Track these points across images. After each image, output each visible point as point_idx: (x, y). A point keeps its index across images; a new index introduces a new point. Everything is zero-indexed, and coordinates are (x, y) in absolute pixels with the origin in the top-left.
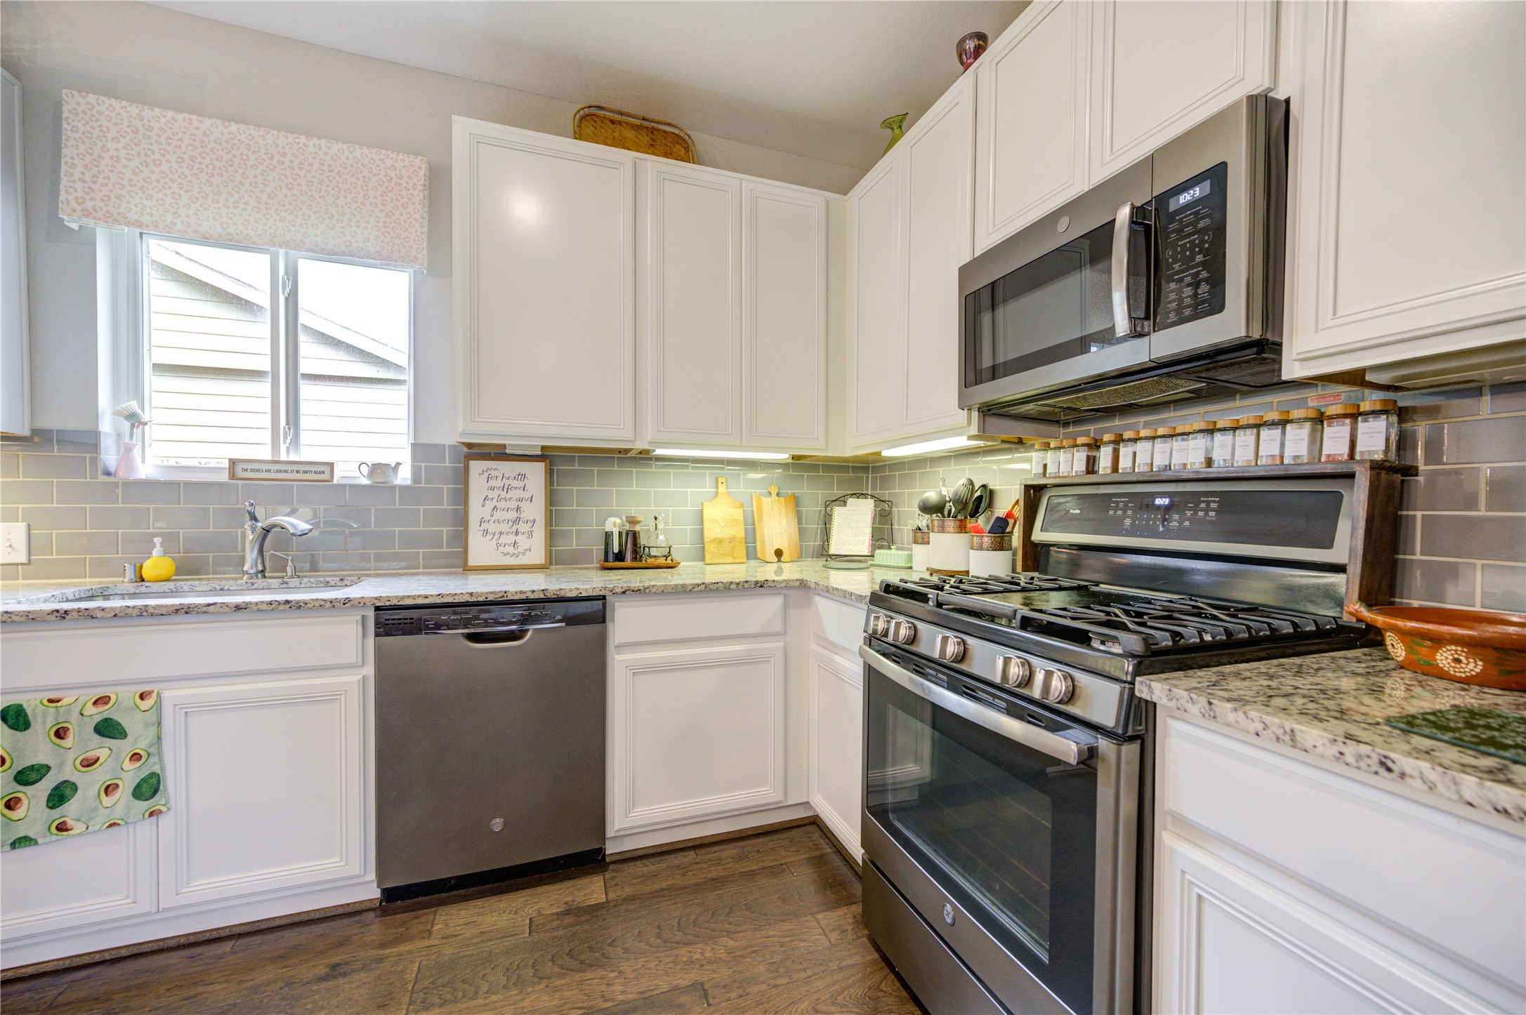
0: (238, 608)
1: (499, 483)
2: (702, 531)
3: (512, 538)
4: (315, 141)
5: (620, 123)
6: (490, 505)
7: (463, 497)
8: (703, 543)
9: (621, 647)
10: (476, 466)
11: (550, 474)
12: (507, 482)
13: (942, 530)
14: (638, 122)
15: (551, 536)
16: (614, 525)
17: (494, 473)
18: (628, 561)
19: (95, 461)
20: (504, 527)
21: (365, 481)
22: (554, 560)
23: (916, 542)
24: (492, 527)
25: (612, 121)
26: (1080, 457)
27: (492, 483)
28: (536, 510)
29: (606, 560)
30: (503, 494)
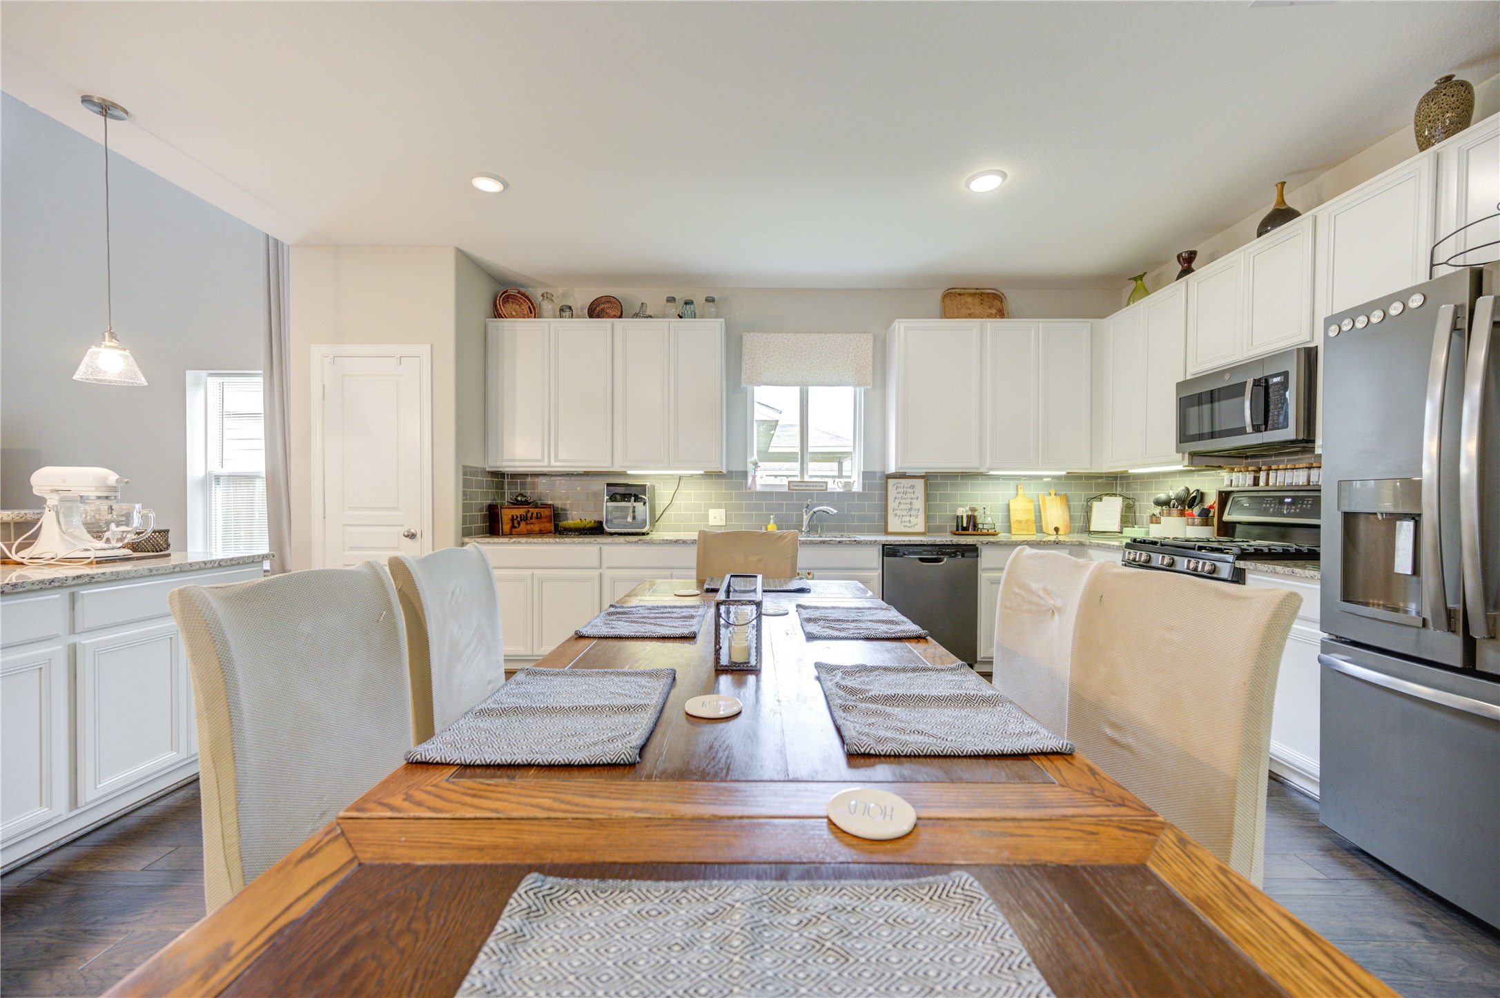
1: (901, 490)
2: (1009, 516)
3: (907, 519)
4: (828, 335)
5: (964, 294)
6: (898, 501)
7: (885, 497)
8: (1009, 522)
9: (985, 570)
10: (890, 481)
11: (926, 484)
12: (905, 490)
13: (1169, 515)
14: (973, 291)
15: (928, 518)
16: (963, 512)
17: (899, 485)
18: (971, 531)
19: (746, 483)
20: (905, 513)
21: (841, 490)
22: (929, 530)
23: (1152, 522)
24: (899, 513)
25: (959, 294)
26: (1249, 478)
27: (899, 490)
28: (919, 504)
29: (957, 530)
30: (904, 496)
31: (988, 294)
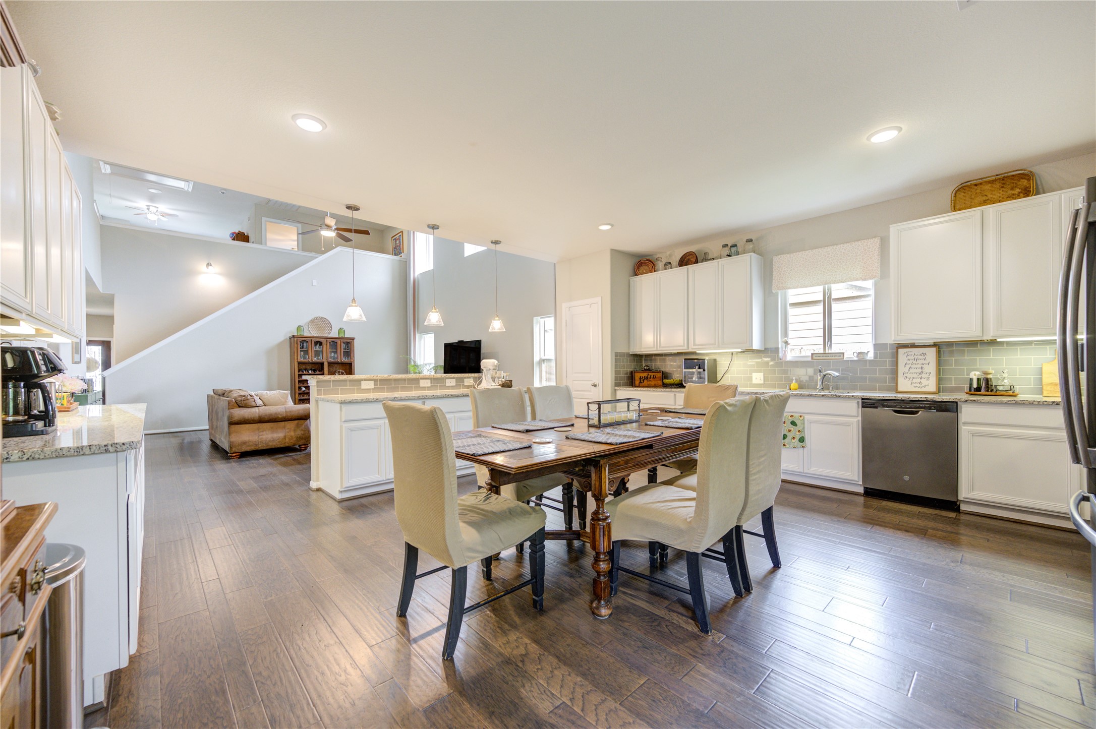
0: (823, 396)
1: (912, 357)
2: (1041, 379)
3: (919, 380)
4: (839, 246)
5: (981, 184)
6: (907, 367)
7: (896, 363)
8: (1042, 385)
10: (901, 351)
11: (939, 353)
12: (916, 357)
14: (993, 178)
15: (940, 380)
16: (975, 375)
17: (910, 353)
18: (983, 392)
19: (778, 355)
20: (915, 376)
21: (856, 359)
22: (939, 390)
24: (909, 375)
25: (976, 185)
27: (909, 357)
28: (931, 368)
29: (970, 390)
30: (915, 362)
31: (1013, 176)
